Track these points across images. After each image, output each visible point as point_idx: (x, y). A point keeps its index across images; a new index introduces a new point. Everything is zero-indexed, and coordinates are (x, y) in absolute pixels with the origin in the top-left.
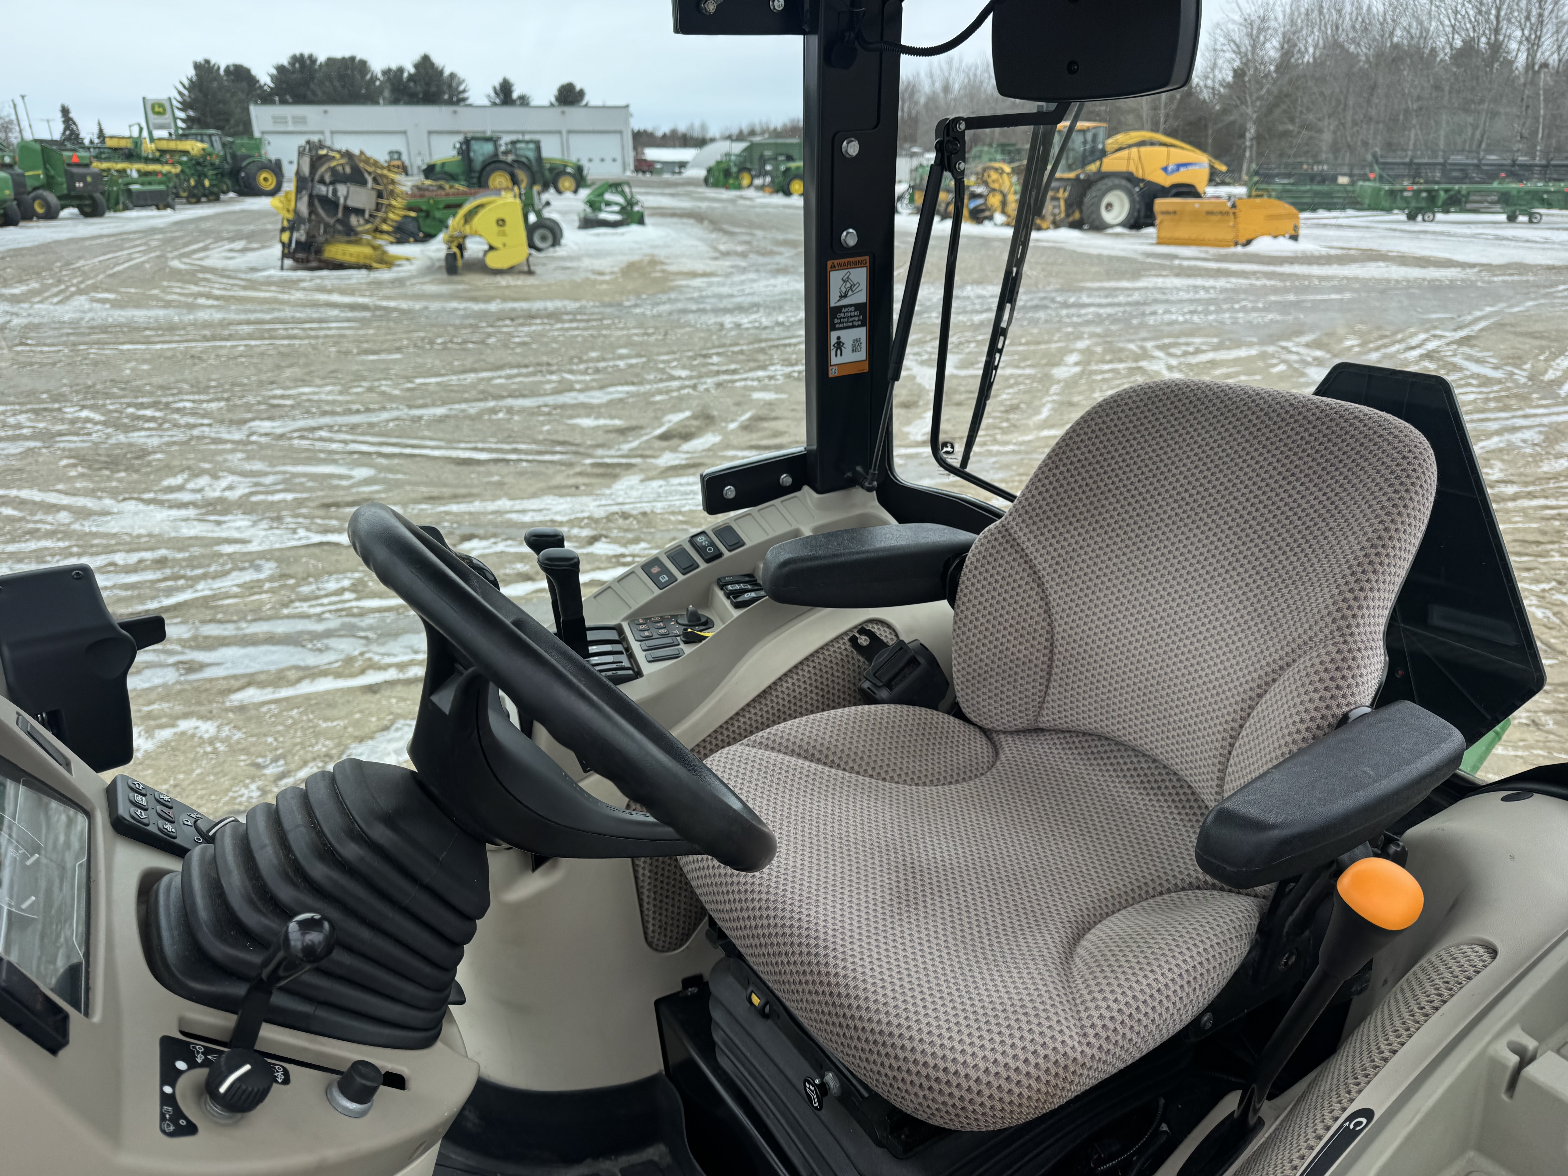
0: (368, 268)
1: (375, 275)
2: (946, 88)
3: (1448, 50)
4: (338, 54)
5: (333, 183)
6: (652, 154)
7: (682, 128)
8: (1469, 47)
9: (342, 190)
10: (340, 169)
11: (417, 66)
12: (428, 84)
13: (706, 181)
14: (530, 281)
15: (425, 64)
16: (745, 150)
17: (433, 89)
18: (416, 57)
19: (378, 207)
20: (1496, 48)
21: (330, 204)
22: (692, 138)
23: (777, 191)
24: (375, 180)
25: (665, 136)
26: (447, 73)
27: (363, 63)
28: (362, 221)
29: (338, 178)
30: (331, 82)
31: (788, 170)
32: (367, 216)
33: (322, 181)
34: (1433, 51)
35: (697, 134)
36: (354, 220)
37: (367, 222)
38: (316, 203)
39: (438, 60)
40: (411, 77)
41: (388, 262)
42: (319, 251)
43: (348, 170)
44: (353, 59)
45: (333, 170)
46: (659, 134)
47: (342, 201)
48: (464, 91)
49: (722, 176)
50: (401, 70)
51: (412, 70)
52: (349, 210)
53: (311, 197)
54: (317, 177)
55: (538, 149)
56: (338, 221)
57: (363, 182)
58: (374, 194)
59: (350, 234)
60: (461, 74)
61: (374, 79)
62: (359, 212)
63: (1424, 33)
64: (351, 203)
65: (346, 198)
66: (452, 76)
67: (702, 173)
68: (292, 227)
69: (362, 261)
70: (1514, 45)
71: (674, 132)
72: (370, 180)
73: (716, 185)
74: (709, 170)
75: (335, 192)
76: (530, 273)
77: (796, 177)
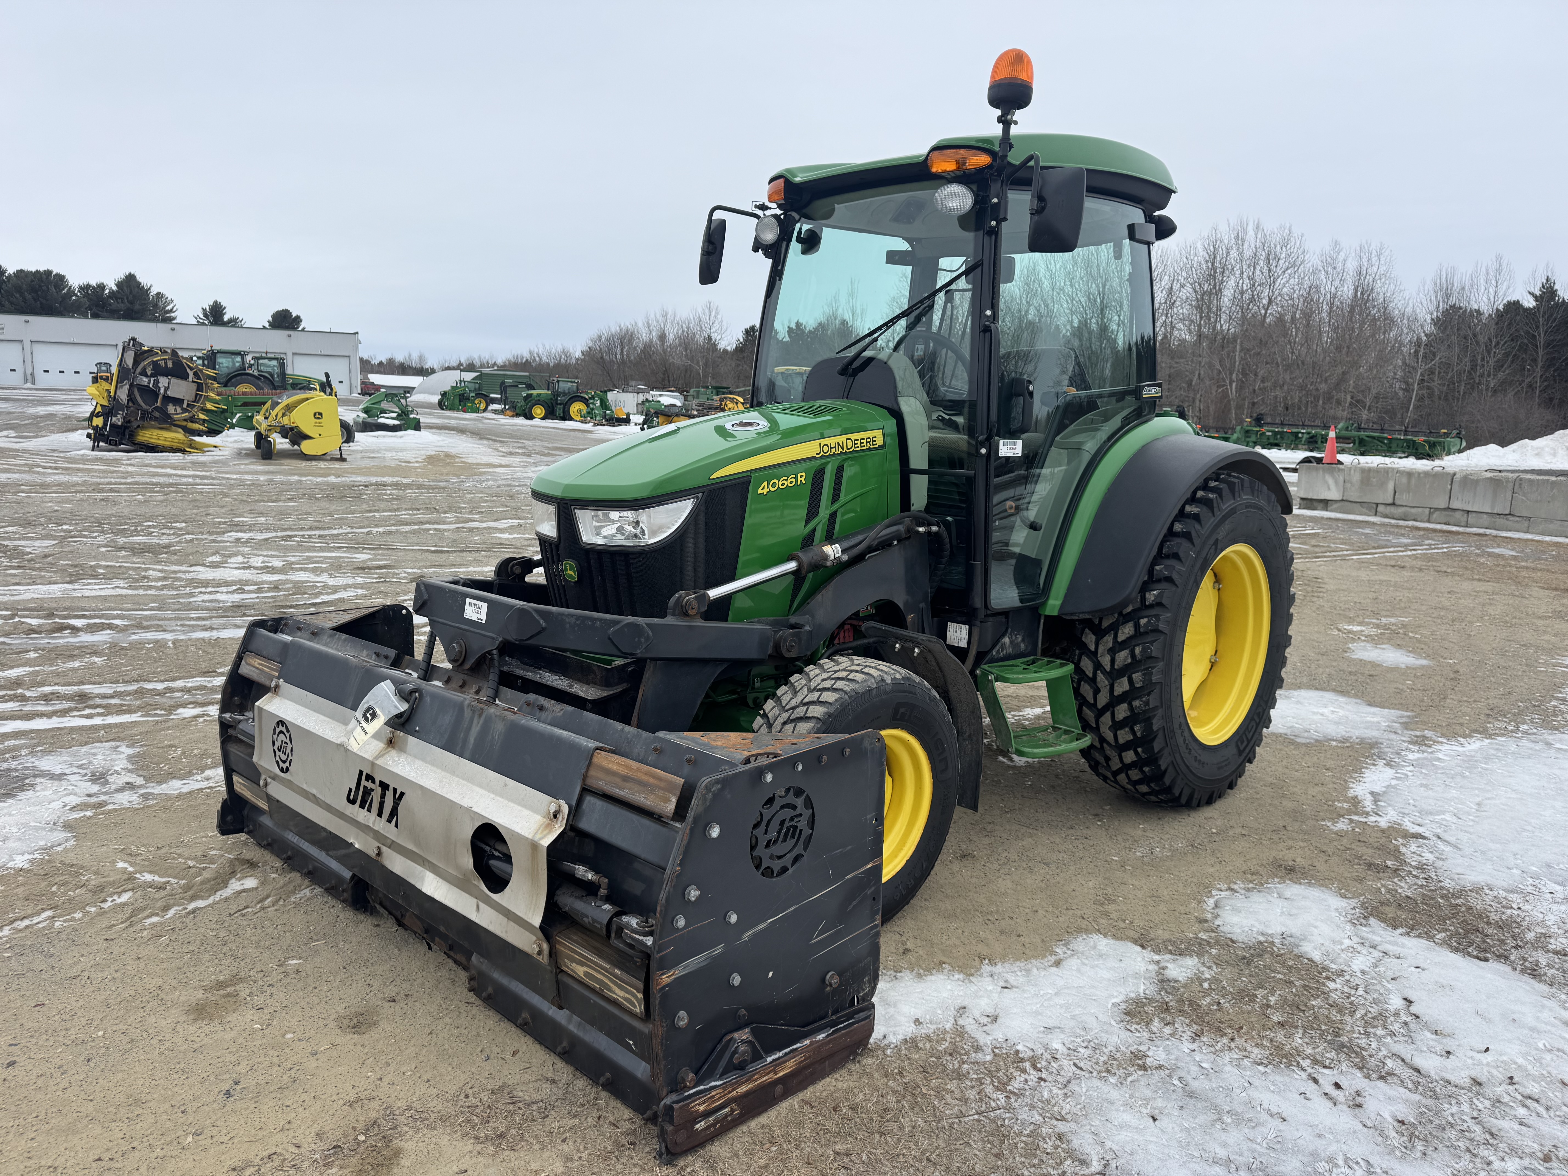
0: (183, 451)
1: (189, 458)
2: (662, 337)
3: (1069, 327)
4: (31, 267)
5: (152, 375)
6: (376, 379)
7: (399, 358)
8: (1084, 324)
9: (163, 381)
10: (162, 363)
11: (119, 284)
12: (131, 303)
13: (441, 405)
14: (344, 465)
15: (130, 283)
16: (474, 379)
17: (137, 307)
18: (120, 275)
19: (197, 398)
20: (1104, 328)
21: (151, 393)
22: (410, 367)
23: (517, 415)
24: (195, 374)
25: (381, 363)
26: (153, 292)
27: (61, 279)
28: (179, 410)
29: (159, 371)
30: (22, 294)
31: (529, 396)
32: (185, 406)
33: (144, 373)
34: (1057, 327)
35: (415, 364)
36: (171, 409)
37: (185, 411)
38: (136, 391)
39: (144, 279)
40: (112, 292)
41: (200, 449)
42: (132, 435)
43: (170, 365)
44: (48, 273)
45: (155, 364)
46: (375, 362)
47: (162, 391)
48: (171, 311)
49: (457, 401)
50: (102, 287)
51: (115, 288)
52: (168, 399)
53: (131, 386)
54: (139, 370)
55: (282, 366)
56: (156, 409)
57: (185, 377)
58: (194, 386)
59: (166, 422)
60: (169, 294)
61: (71, 293)
62: (178, 401)
63: (1050, 314)
64: (170, 393)
65: (166, 389)
66: (159, 295)
67: (436, 399)
68: (107, 413)
69: (175, 445)
70: (1114, 327)
71: (391, 361)
72: (191, 373)
73: (452, 408)
74: (444, 394)
75: (156, 383)
76: (342, 459)
77: (538, 403)
